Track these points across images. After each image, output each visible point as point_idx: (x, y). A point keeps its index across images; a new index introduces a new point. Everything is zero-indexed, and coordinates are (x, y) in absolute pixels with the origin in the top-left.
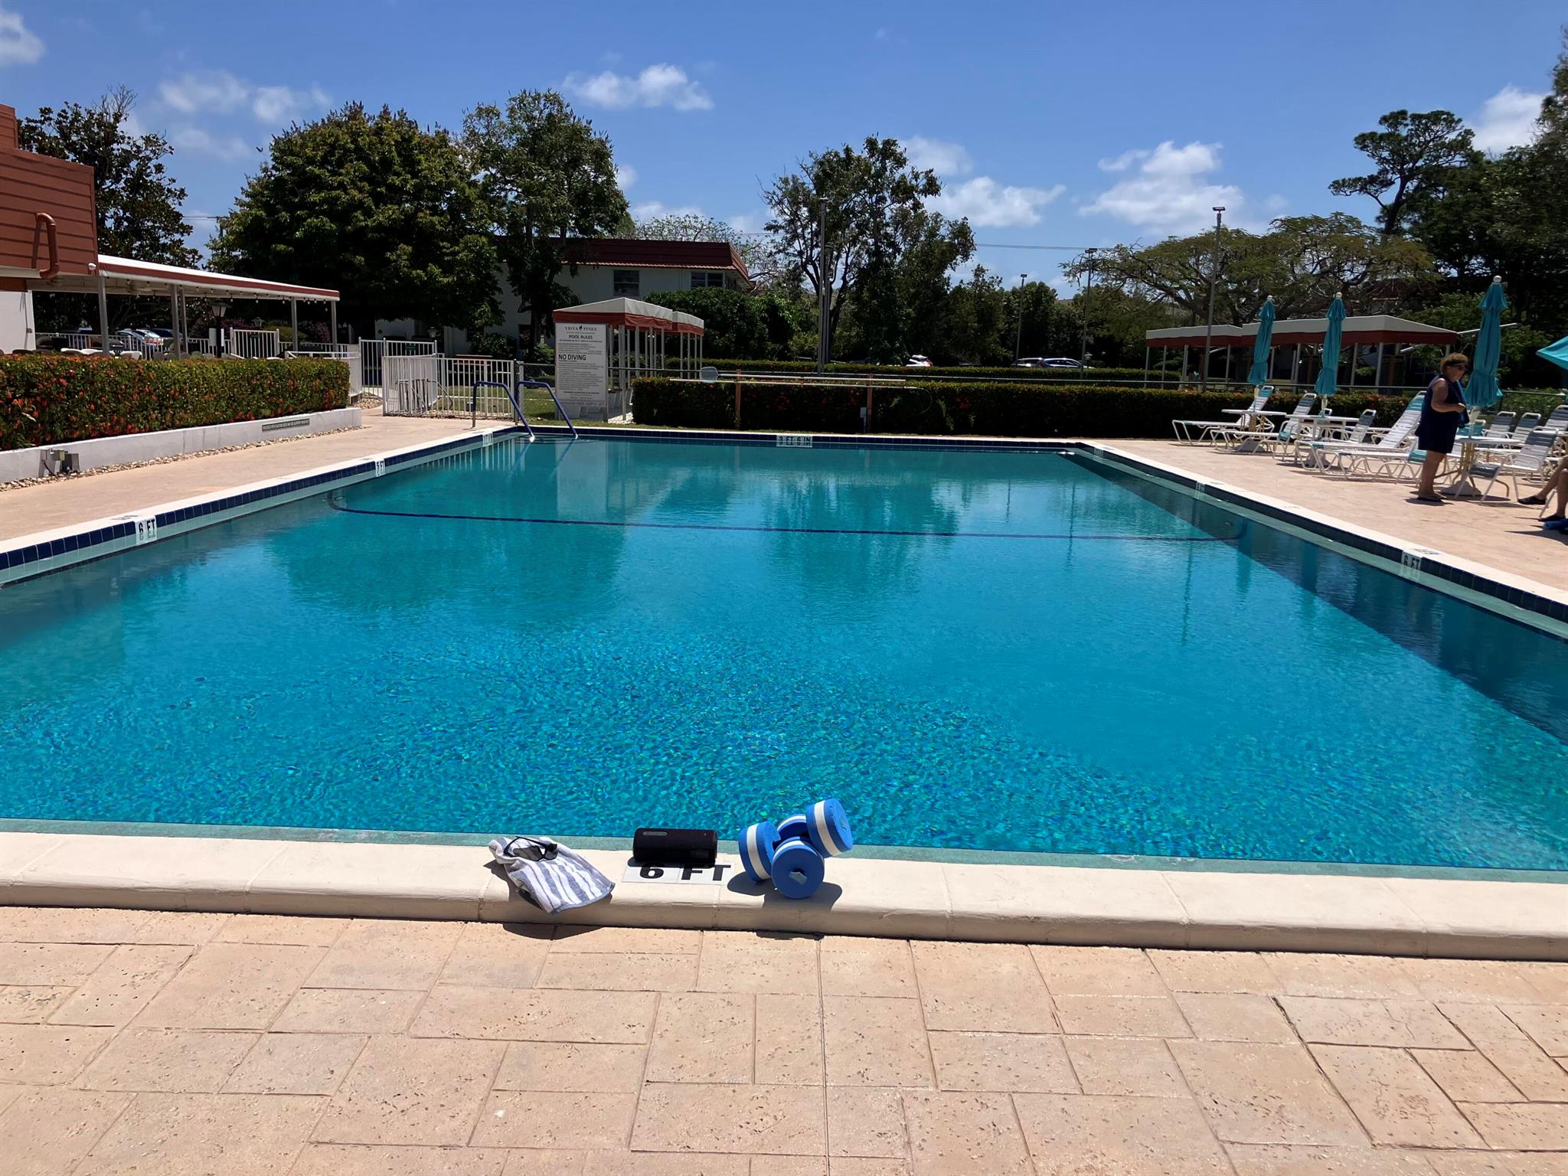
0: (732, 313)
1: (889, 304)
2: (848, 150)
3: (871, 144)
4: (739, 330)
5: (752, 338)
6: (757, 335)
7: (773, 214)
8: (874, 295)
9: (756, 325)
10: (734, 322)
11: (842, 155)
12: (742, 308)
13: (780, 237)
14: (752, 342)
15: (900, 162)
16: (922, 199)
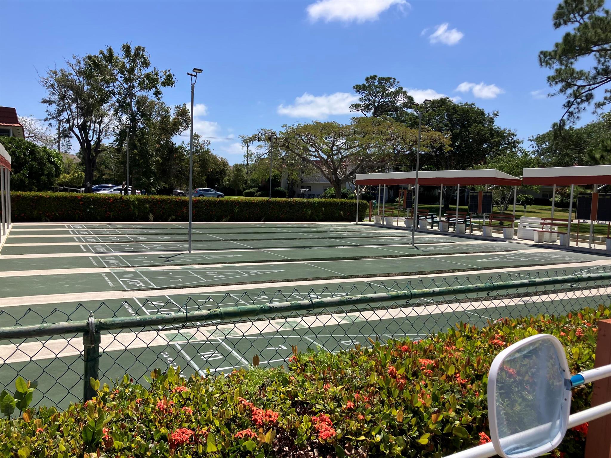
0: (25, 155)
1: (144, 154)
2: (110, 50)
3: (127, 49)
4: (31, 168)
5: (43, 174)
6: (46, 172)
7: (46, 94)
8: (132, 146)
9: (45, 165)
10: (26, 162)
11: (106, 53)
12: (32, 152)
13: (53, 108)
14: (43, 177)
15: (146, 64)
16: (161, 88)
